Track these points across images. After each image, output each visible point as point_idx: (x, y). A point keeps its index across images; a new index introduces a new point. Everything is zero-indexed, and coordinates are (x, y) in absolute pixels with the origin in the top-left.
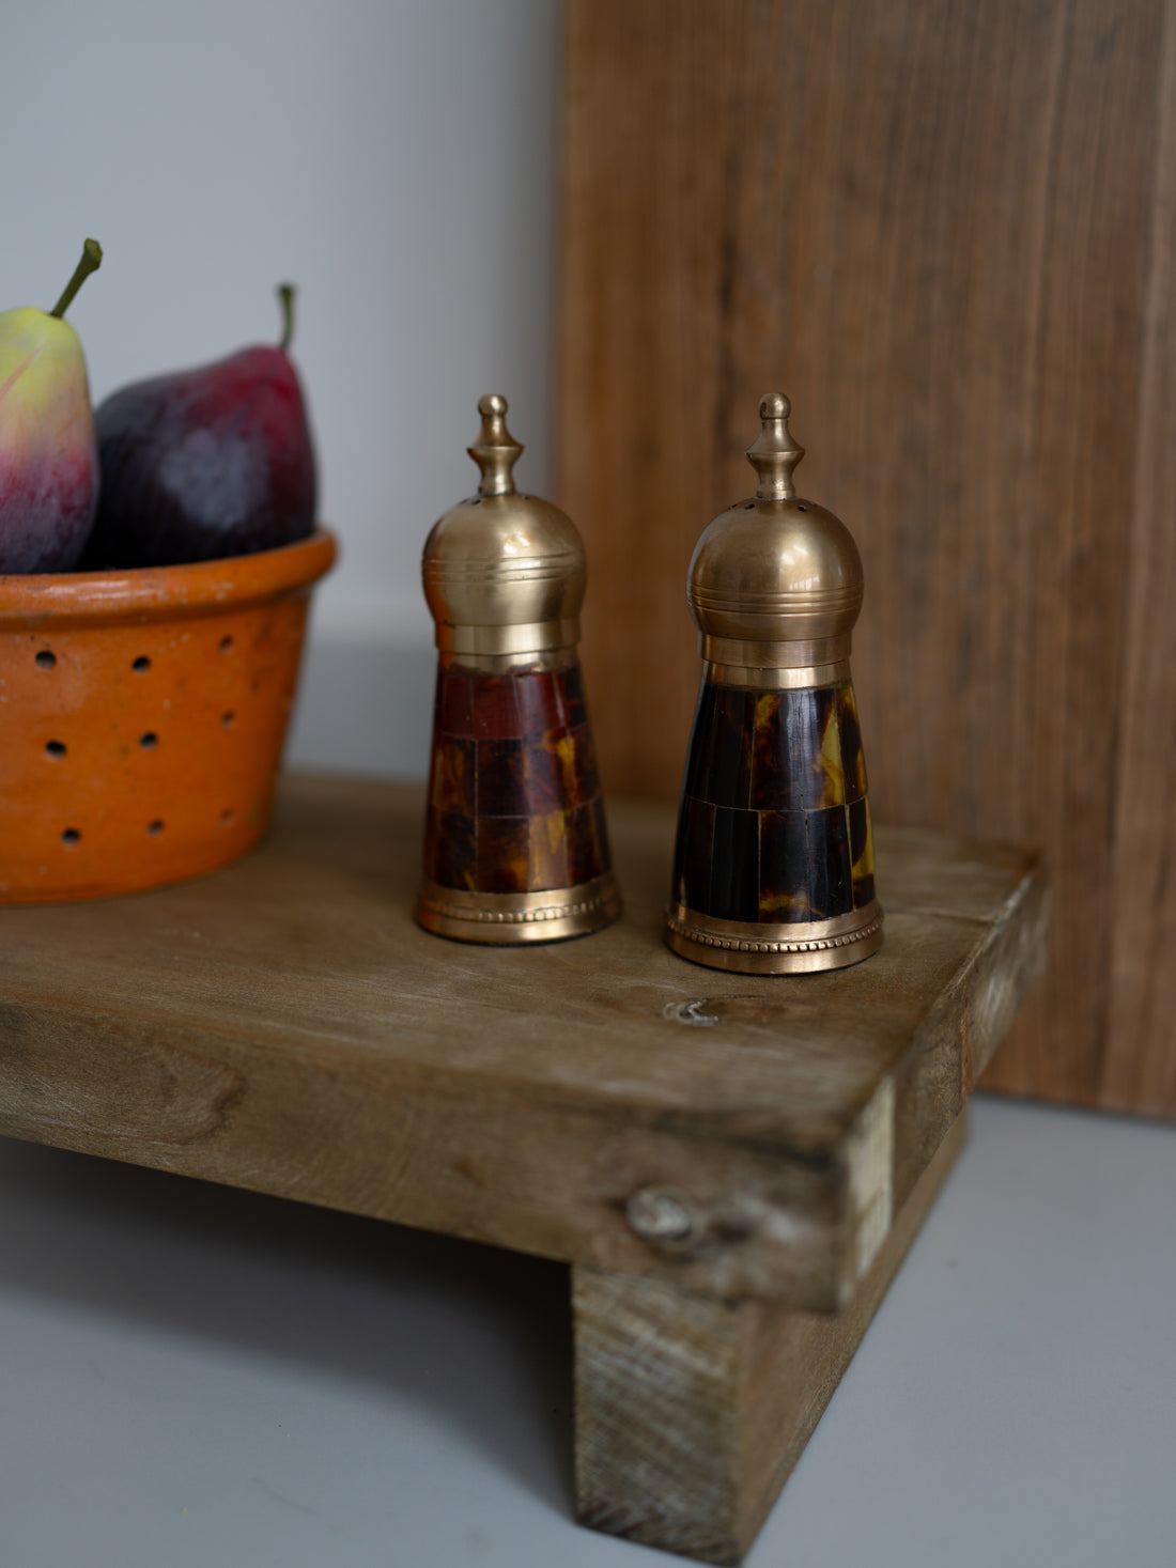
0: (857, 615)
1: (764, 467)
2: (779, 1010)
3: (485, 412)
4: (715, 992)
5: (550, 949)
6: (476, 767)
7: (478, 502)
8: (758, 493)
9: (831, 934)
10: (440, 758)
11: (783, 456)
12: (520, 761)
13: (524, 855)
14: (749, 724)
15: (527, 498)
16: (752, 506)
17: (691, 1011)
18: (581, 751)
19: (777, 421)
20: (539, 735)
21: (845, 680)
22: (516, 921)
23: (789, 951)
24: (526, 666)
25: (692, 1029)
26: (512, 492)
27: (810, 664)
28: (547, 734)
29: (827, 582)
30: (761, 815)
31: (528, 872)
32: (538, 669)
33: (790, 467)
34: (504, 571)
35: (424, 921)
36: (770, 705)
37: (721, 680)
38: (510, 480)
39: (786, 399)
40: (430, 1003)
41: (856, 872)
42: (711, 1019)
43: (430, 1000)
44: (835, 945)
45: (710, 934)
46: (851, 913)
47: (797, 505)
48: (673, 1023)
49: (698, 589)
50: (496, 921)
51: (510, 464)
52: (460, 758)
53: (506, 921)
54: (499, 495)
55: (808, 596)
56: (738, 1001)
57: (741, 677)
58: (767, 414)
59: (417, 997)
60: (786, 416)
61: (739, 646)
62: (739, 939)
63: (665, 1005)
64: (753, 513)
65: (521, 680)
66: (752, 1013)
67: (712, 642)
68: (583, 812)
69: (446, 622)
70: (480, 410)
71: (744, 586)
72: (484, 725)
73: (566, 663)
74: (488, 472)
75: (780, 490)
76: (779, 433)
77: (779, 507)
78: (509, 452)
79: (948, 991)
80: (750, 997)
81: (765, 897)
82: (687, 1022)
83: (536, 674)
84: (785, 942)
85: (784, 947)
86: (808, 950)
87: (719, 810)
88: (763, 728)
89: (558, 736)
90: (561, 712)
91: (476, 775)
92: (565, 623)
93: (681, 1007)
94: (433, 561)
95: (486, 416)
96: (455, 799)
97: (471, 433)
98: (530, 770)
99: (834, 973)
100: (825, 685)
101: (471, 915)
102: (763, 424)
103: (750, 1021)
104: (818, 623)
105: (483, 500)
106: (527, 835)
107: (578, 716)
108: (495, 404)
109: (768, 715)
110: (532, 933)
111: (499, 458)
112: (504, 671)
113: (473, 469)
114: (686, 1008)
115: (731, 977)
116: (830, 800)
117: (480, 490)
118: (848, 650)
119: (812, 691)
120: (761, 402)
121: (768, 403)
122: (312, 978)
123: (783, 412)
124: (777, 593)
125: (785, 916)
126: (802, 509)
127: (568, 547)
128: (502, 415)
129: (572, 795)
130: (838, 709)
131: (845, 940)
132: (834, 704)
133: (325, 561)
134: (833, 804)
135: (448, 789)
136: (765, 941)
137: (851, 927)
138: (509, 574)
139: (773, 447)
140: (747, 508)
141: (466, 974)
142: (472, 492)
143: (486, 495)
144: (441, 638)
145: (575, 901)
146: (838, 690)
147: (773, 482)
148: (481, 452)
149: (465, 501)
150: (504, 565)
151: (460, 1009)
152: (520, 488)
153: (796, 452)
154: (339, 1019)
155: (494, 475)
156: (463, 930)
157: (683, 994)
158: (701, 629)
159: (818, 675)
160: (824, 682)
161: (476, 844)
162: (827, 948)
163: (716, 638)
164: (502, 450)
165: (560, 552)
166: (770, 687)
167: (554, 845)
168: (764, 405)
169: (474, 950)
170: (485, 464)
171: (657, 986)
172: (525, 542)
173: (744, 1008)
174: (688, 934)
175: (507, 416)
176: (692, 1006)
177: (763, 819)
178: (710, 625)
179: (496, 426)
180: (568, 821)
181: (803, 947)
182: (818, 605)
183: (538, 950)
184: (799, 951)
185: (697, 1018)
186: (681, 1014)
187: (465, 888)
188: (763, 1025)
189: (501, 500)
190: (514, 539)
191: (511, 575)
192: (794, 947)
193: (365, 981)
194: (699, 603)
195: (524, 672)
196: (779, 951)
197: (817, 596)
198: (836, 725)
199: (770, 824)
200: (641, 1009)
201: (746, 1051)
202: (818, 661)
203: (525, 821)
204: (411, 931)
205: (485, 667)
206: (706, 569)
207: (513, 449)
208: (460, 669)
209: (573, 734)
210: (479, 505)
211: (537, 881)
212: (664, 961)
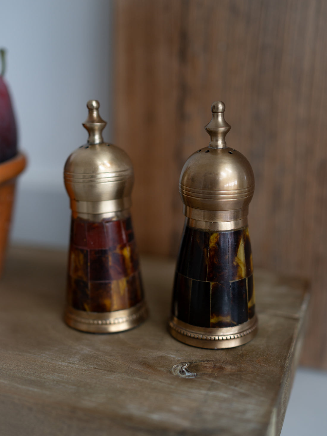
0: (252, 198)
1: (213, 134)
2: (221, 369)
3: (90, 107)
4: (193, 358)
5: (121, 335)
6: (89, 261)
7: (87, 147)
8: (210, 145)
9: (240, 331)
10: (73, 256)
11: (222, 129)
12: (107, 258)
13: (110, 297)
14: (207, 246)
15: (109, 145)
16: (208, 151)
17: (184, 370)
18: (132, 252)
19: (220, 114)
20: (115, 248)
21: (246, 226)
22: (106, 324)
23: (223, 340)
24: (109, 218)
25: (186, 380)
26: (102, 143)
27: (232, 220)
28: (119, 246)
29: (241, 185)
30: (212, 284)
31: (112, 304)
32: (115, 219)
33: (225, 134)
34: (100, 178)
35: (67, 321)
36: (216, 238)
37: (193, 226)
38: (101, 137)
39: (223, 104)
40: (72, 367)
41: (249, 305)
42: (193, 374)
43: (72, 366)
44: (241, 335)
45: (189, 332)
46: (247, 322)
47: (228, 151)
48: (177, 377)
49: (184, 187)
50: (98, 324)
51: (101, 130)
52: (81, 257)
53: (102, 324)
54: (97, 144)
55: (232, 192)
56: (204, 364)
57: (203, 225)
58: (214, 110)
59: (66, 364)
60: (223, 112)
61: (202, 212)
62: (201, 334)
63: (173, 367)
64: (208, 154)
65: (107, 224)
66: (210, 371)
67: (190, 209)
68: (134, 278)
69: (75, 199)
70: (88, 107)
71: (205, 187)
72: (92, 243)
73: (126, 216)
74: (91, 134)
75: (220, 144)
76: (220, 119)
77: (219, 151)
78: (101, 126)
79: (289, 356)
80: (208, 361)
81: (213, 317)
82: (183, 376)
83: (114, 221)
84: (221, 336)
85: (221, 338)
86: (231, 339)
87: (193, 281)
88: (213, 247)
89: (123, 247)
90: (124, 237)
91: (89, 264)
92: (125, 199)
93: (179, 368)
94: (68, 173)
95: (90, 109)
96: (80, 273)
97: (84, 117)
98: (111, 261)
99: (241, 347)
100: (238, 229)
101: (87, 321)
102: (213, 115)
103: (210, 375)
104: (236, 203)
105: (90, 146)
106: (110, 289)
107: (130, 237)
108: (94, 104)
109: (215, 242)
110: (113, 329)
111: (96, 128)
112: (100, 221)
113: (85, 132)
114: (182, 368)
115: (198, 350)
116: (240, 277)
117: (88, 142)
118: (247, 213)
119: (233, 232)
120: (213, 105)
121: (215, 106)
122: (21, 353)
123: (222, 110)
124: (219, 191)
125: (221, 325)
126: (230, 153)
127: (127, 167)
128: (97, 109)
129: (129, 271)
130: (244, 238)
131: (245, 333)
132: (242, 236)
133: (22, 167)
134: (241, 278)
135: (76, 269)
136: (213, 335)
137: (247, 328)
138: (102, 179)
139: (217, 125)
140: (206, 152)
141: (87, 350)
142: (84, 142)
143: (91, 144)
144: (72, 206)
145: (131, 314)
146: (244, 230)
147: (217, 141)
148: (88, 125)
149: (81, 147)
150: (99, 176)
151: (85, 370)
152: (105, 140)
153: (228, 128)
154: (33, 378)
155: (94, 135)
156: (84, 327)
157: (179, 360)
158: (185, 203)
159: (236, 224)
160: (238, 228)
161: (89, 292)
162: (238, 337)
163: (192, 209)
164: (97, 125)
165: (124, 169)
166: (216, 230)
167: (122, 292)
168: (214, 106)
169: (89, 336)
170: (90, 131)
171: (169, 355)
172: (108, 165)
173: (205, 367)
174: (179, 331)
175: (100, 109)
176: (184, 367)
177: (213, 285)
178: (189, 203)
179: (95, 114)
180: (128, 282)
181: (229, 337)
182: (236, 195)
183: (116, 336)
184: (227, 339)
185: (188, 374)
186: (180, 372)
187: (84, 310)
188: (216, 378)
189: (97, 147)
190: (104, 164)
191: (102, 180)
192: (225, 338)
193: (44, 355)
194: (185, 193)
195: (108, 221)
196: (219, 340)
197: (236, 191)
198: (243, 245)
199: (215, 287)
200: (162, 369)
201: (211, 393)
202: (235, 218)
203: (110, 283)
204: (62, 326)
205: (91, 219)
206: (188, 179)
207: (103, 124)
208: (81, 219)
209: (130, 246)
210: (88, 149)
211: (115, 307)
212: (169, 342)
